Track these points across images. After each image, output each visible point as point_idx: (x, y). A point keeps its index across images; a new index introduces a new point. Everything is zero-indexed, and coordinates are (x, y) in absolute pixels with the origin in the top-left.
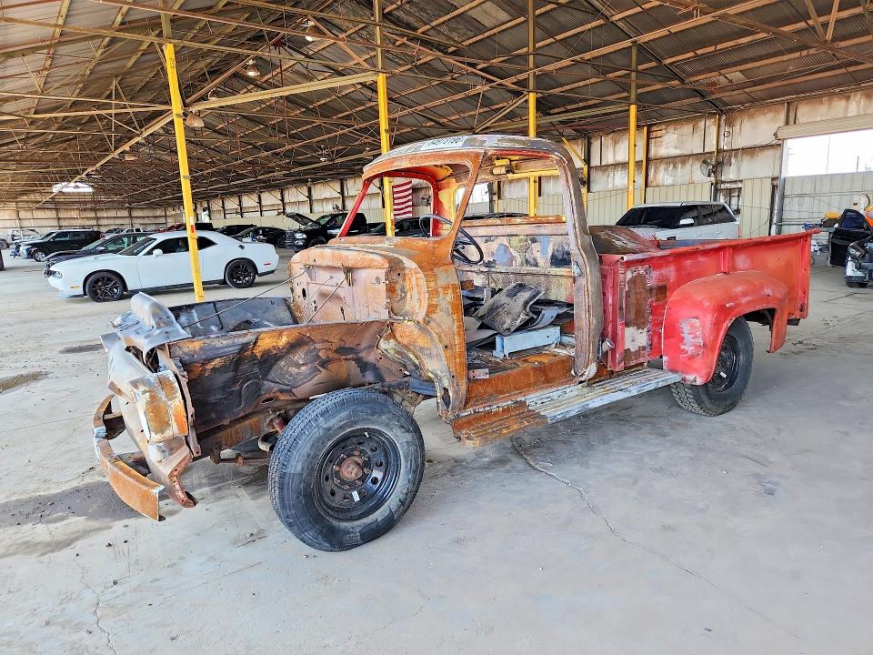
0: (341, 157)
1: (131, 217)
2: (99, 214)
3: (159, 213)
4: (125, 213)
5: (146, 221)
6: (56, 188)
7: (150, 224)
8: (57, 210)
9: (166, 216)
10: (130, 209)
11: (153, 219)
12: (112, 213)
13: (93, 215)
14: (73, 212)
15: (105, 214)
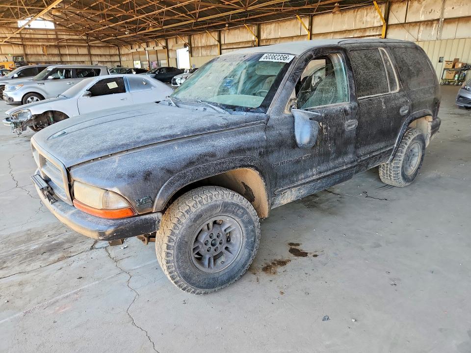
0: (251, 6)
1: (90, 55)
2: (63, 51)
3: (113, 51)
4: (84, 51)
5: (103, 59)
6: (21, 23)
7: (107, 62)
8: (24, 46)
9: (119, 55)
10: (90, 47)
11: (109, 57)
12: (74, 51)
13: (56, 51)
14: (38, 49)
15: (67, 51)
